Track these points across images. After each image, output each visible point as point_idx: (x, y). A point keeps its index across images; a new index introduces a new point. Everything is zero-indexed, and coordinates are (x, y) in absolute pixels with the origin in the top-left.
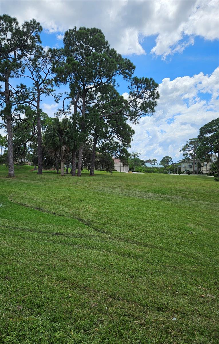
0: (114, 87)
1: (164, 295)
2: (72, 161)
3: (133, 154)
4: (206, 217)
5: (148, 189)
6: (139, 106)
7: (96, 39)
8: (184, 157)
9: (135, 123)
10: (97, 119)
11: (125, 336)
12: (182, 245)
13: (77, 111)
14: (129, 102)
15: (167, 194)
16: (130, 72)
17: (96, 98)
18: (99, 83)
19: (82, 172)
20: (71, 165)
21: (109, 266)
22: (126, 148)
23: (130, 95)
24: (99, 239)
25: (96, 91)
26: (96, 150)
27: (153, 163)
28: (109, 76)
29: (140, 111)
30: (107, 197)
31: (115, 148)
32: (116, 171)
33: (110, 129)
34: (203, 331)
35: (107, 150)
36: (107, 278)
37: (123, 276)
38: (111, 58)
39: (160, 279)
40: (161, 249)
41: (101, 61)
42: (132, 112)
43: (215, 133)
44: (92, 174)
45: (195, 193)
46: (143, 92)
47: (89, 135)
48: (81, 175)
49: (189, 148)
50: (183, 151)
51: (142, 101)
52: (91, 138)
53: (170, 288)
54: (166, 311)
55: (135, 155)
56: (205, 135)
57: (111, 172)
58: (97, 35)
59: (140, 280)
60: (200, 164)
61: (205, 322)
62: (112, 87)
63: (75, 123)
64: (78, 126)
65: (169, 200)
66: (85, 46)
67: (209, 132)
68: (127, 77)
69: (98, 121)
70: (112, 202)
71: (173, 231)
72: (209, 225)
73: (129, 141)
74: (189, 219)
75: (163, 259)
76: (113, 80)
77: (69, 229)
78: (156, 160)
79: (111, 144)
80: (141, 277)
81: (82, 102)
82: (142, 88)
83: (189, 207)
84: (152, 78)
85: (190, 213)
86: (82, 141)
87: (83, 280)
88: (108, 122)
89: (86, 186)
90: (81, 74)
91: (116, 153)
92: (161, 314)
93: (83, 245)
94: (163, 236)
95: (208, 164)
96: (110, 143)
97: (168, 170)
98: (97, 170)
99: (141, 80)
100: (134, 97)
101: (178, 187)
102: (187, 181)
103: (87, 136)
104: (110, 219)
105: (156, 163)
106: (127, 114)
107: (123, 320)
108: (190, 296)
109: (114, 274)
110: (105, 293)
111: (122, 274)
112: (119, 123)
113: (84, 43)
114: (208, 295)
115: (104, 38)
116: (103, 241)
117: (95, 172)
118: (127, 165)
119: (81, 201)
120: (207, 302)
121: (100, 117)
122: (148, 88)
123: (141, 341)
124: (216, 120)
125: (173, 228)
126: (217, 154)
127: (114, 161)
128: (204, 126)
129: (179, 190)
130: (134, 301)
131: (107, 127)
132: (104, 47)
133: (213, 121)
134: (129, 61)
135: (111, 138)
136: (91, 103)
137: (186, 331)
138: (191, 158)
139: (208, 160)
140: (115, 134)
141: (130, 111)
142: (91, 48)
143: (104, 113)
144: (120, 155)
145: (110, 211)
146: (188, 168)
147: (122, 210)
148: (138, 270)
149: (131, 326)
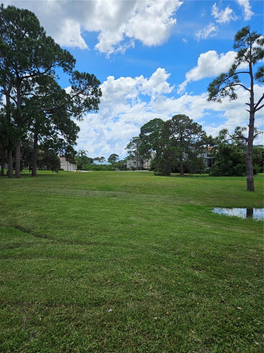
0: (54, 79)
1: (103, 289)
2: (8, 161)
3: (80, 152)
4: (146, 208)
5: (95, 187)
6: (82, 101)
7: (29, 22)
8: (128, 155)
9: (80, 120)
10: (36, 112)
11: (58, 342)
12: (123, 237)
13: (10, 103)
14: (71, 96)
15: (113, 190)
16: (70, 64)
17: (34, 89)
18: (36, 72)
19: (21, 173)
20: (6, 166)
21: (49, 273)
22: (71, 145)
23: (72, 90)
24: (39, 245)
25: (33, 81)
26: (37, 148)
27: (102, 161)
28: (48, 67)
29: (83, 107)
30: (51, 199)
31: (59, 145)
32: (62, 170)
33: (52, 125)
34: (135, 315)
35: (51, 147)
36: (45, 286)
37: (64, 280)
38: (47, 46)
39: (101, 274)
40: (104, 244)
41: (37, 48)
42: (76, 108)
43: (153, 132)
44: (34, 175)
45: (137, 187)
46: (86, 88)
47: (28, 131)
48: (20, 176)
49: (133, 146)
50: (127, 149)
51: (85, 97)
52: (30, 134)
53: (109, 281)
54: (104, 304)
55: (83, 153)
56: (145, 134)
57: (57, 171)
58: (30, 18)
59: (81, 280)
60: (143, 161)
61: (137, 306)
62: (52, 79)
63: (8, 116)
64: (13, 119)
65: (115, 196)
66: (16, 28)
67: (149, 132)
68: (67, 70)
69: (37, 115)
70: (56, 204)
71: (116, 225)
72: (148, 215)
73: (74, 138)
74: (131, 212)
75: (105, 254)
76: (53, 71)
77: (3, 239)
78: (104, 158)
79: (55, 141)
80: (82, 277)
81: (16, 92)
82: (85, 84)
83: (132, 201)
84: (94, 74)
85: (132, 206)
86: (19, 138)
87: (16, 295)
88: (50, 116)
89: (26, 188)
90: (13, 60)
91: (61, 151)
92: (98, 308)
93: (19, 255)
94: (107, 231)
95: (149, 160)
96: (53, 140)
97: (115, 167)
98: (40, 170)
99: (83, 74)
100: (76, 92)
101: (123, 183)
102: (131, 177)
103: (26, 131)
104: (54, 222)
105: (104, 161)
106: (71, 109)
107: (59, 326)
108: (127, 284)
109: (54, 280)
110: (40, 303)
111: (63, 278)
112: (62, 119)
113: (15, 24)
114: (141, 280)
115: (38, 23)
116: (45, 247)
117: (38, 172)
118: (74, 163)
119: (20, 206)
120: (140, 286)
121: (40, 110)
122: (90, 84)
123: (75, 342)
124: (153, 120)
125: (117, 222)
126: (155, 151)
127: (59, 159)
128: (144, 125)
129: (123, 186)
130: (72, 303)
131: (48, 122)
132: (40, 33)
133: (151, 121)
134: (68, 53)
135: (54, 135)
136: (27, 94)
137: (120, 319)
138: (135, 155)
139: (149, 157)
140: (58, 130)
141: (73, 107)
142: (24, 32)
143: (44, 107)
144: (66, 153)
145: (54, 213)
146: (133, 165)
147: (67, 211)
148: (80, 270)
149: (67, 330)
